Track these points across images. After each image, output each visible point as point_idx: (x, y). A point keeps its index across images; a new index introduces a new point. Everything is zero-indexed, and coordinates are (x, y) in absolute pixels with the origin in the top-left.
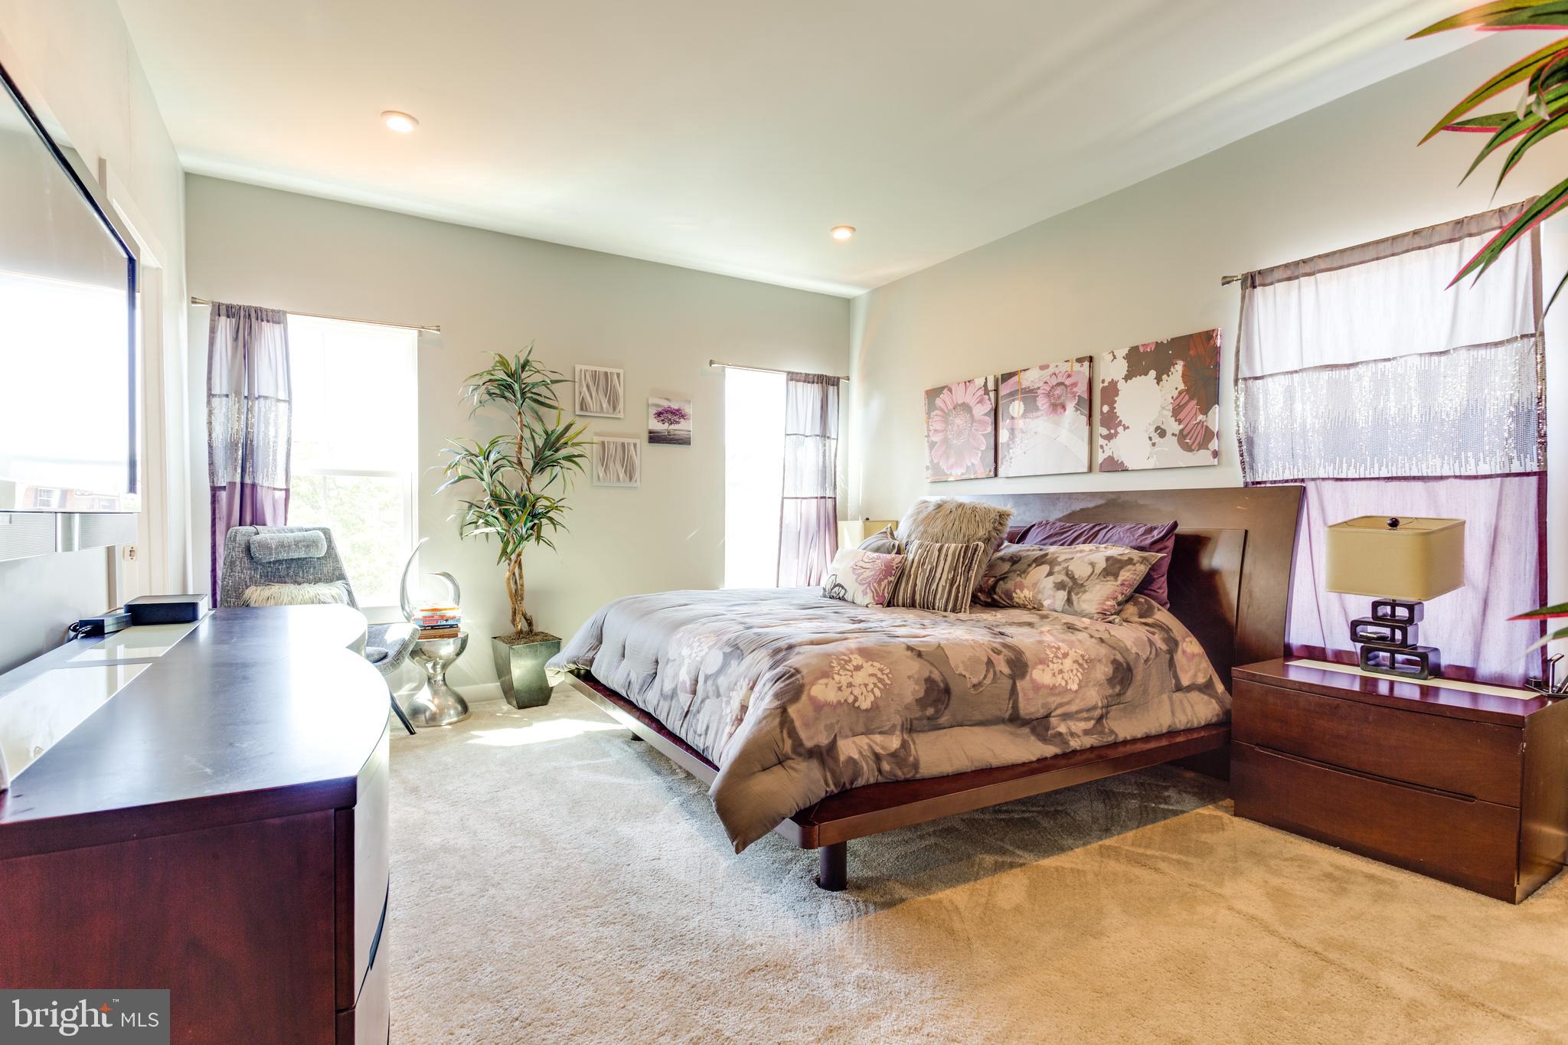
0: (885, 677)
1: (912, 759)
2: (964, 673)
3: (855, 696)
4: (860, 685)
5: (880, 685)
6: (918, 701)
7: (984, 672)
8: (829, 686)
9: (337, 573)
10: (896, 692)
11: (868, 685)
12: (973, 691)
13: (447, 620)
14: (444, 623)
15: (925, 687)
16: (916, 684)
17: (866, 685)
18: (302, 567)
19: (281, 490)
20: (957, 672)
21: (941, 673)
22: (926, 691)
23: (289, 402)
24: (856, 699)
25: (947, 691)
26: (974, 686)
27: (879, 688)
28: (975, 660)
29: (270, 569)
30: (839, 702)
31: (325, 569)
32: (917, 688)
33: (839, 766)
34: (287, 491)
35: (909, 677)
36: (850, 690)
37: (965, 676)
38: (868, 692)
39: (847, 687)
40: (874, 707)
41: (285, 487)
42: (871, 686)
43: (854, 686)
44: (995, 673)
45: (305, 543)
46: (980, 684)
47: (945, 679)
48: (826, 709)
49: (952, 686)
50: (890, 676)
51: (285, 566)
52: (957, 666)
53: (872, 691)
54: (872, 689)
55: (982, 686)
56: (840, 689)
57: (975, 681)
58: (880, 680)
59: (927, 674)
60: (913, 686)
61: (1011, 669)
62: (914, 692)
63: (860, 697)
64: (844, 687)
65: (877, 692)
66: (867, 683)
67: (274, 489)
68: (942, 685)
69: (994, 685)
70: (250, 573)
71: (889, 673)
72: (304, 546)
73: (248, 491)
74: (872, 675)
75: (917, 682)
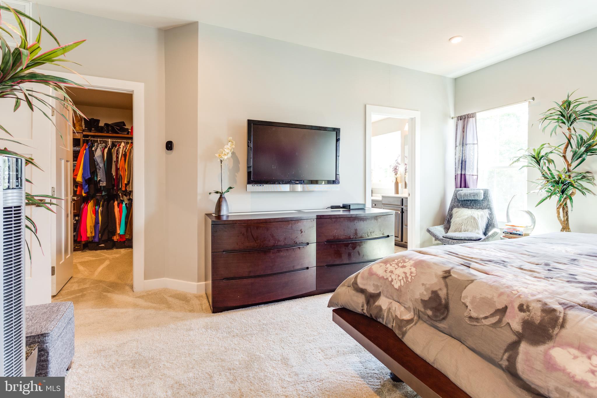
0: (410, 277)
1: (405, 329)
2: (468, 304)
3: (392, 279)
4: (397, 275)
5: (405, 279)
6: (423, 301)
7: (488, 314)
8: (381, 267)
9: (488, 206)
10: (411, 288)
11: (400, 276)
12: (467, 320)
13: (517, 231)
14: (515, 232)
15: (430, 295)
16: (425, 290)
17: (399, 276)
18: (476, 203)
19: (476, 175)
20: (463, 301)
21: (447, 294)
22: (430, 298)
23: (477, 144)
24: (392, 281)
25: (446, 307)
26: (470, 318)
27: (404, 281)
28: (486, 301)
29: (464, 203)
30: (383, 277)
31: (484, 205)
32: (425, 293)
33: (373, 305)
34: (477, 175)
35: (423, 284)
36: (390, 274)
37: (467, 307)
38: (398, 280)
39: (389, 272)
40: (399, 290)
41: (477, 174)
42: (401, 278)
43: (393, 274)
44: (500, 321)
45: (473, 194)
46: (477, 319)
47: (448, 298)
48: (374, 276)
49: (451, 306)
50: (413, 278)
51: (470, 202)
52: (466, 297)
53: (400, 280)
54: (401, 280)
55: (478, 322)
56: (386, 271)
57: (474, 314)
58: (406, 277)
59: (435, 289)
60: (423, 291)
61: (523, 328)
62: (422, 294)
63: (394, 280)
64: (388, 272)
65: (402, 283)
66: (400, 275)
67: (473, 175)
68: (443, 301)
69: (491, 328)
70: (457, 204)
71: (413, 276)
72: (473, 195)
73: (463, 176)
74: (405, 273)
75: (426, 290)
